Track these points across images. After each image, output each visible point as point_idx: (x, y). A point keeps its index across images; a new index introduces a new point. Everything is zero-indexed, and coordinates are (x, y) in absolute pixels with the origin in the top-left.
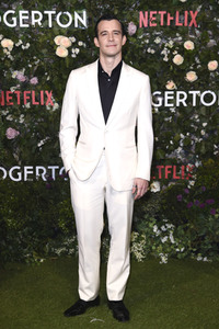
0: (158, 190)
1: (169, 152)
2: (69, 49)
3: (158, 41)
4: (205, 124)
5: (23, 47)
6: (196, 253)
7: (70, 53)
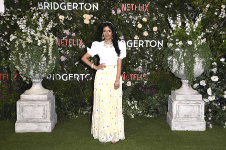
0: (130, 85)
1: (135, 68)
2: (90, 20)
3: (130, 17)
4: (152, 56)
5: (69, 19)
6: (147, 114)
7: (90, 22)
